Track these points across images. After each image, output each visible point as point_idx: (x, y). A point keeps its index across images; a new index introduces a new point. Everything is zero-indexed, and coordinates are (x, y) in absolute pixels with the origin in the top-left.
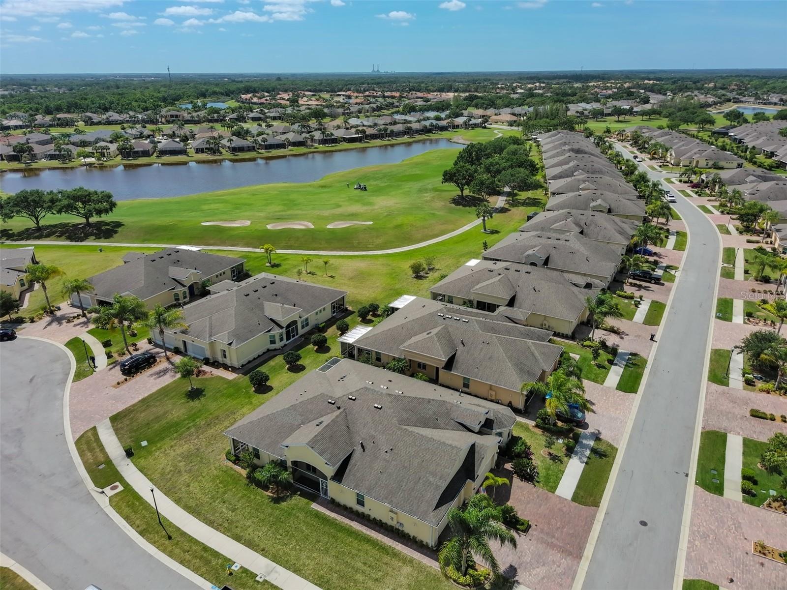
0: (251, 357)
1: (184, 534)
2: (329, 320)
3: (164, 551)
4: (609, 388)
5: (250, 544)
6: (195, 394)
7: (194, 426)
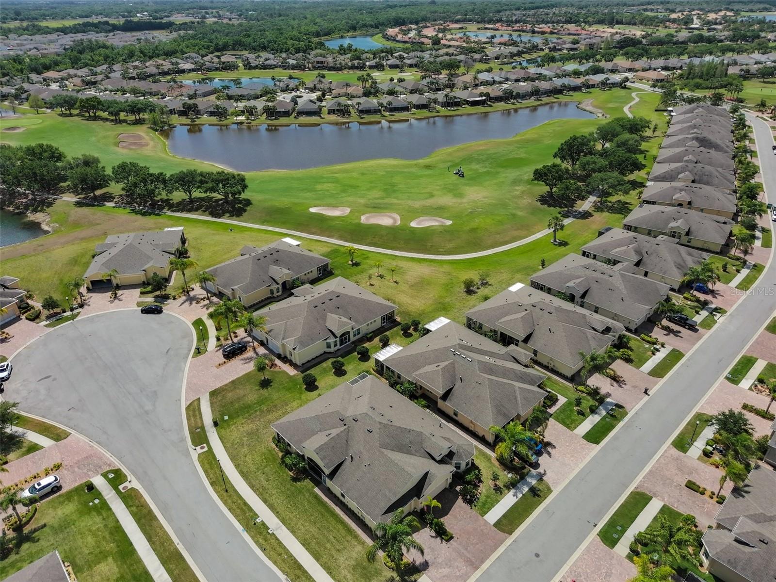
0: (310, 358)
1: (235, 491)
2: (378, 329)
3: (222, 499)
4: (577, 435)
5: (271, 507)
6: (265, 384)
7: (260, 409)
